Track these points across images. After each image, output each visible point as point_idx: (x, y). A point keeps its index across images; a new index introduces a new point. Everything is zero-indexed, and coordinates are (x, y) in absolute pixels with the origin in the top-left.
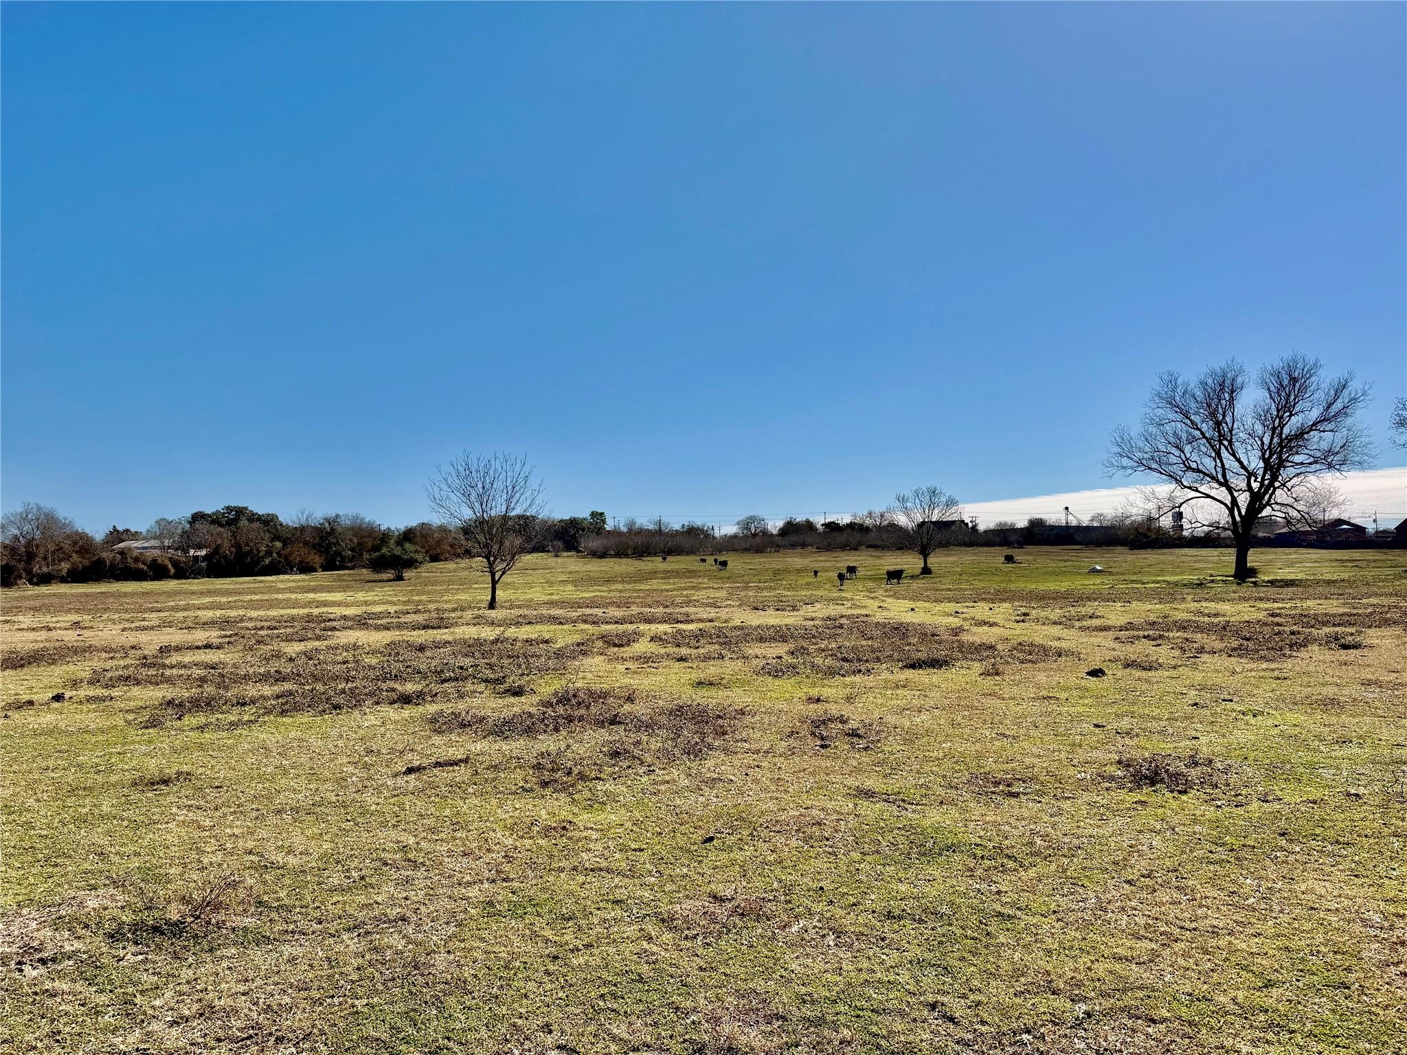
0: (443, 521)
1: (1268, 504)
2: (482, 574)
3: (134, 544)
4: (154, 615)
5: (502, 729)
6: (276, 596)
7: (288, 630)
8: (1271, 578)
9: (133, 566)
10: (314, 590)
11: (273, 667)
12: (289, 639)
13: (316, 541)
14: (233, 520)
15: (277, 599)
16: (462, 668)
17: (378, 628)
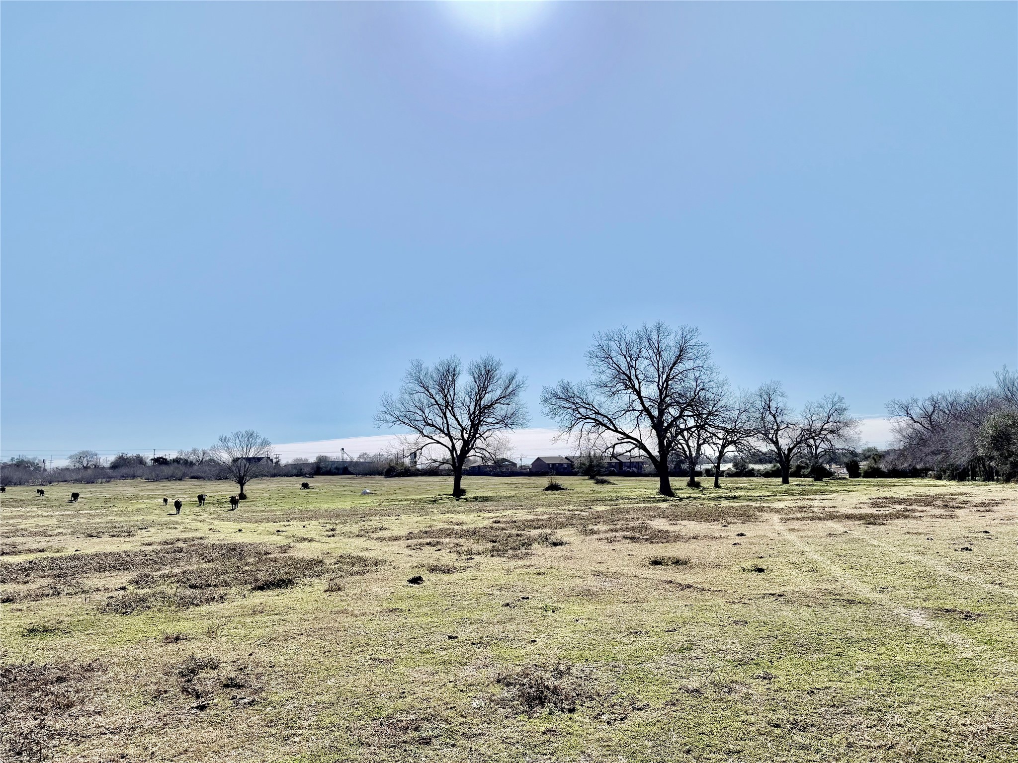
1: (472, 448)
8: (474, 495)
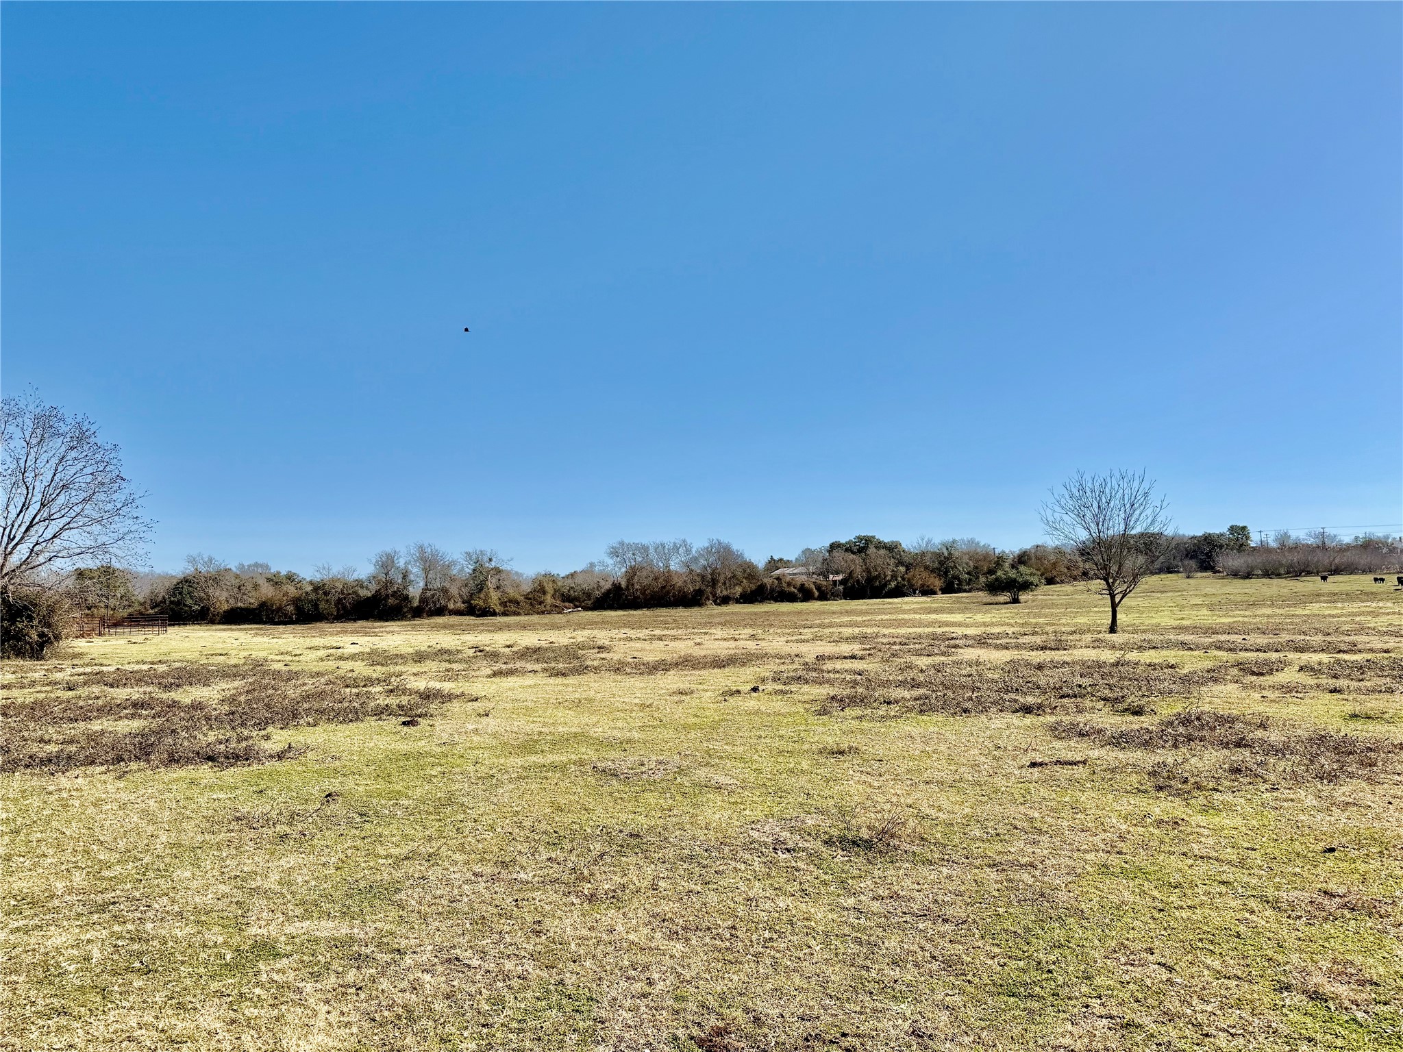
0: (1057, 543)
2: (1100, 597)
3: (788, 571)
4: (806, 630)
5: (1121, 740)
6: (902, 616)
7: (917, 646)
9: (787, 589)
10: (936, 611)
11: (909, 675)
12: (918, 654)
13: (936, 565)
14: (863, 548)
15: (903, 619)
16: (1080, 686)
17: (997, 647)
